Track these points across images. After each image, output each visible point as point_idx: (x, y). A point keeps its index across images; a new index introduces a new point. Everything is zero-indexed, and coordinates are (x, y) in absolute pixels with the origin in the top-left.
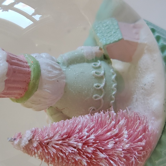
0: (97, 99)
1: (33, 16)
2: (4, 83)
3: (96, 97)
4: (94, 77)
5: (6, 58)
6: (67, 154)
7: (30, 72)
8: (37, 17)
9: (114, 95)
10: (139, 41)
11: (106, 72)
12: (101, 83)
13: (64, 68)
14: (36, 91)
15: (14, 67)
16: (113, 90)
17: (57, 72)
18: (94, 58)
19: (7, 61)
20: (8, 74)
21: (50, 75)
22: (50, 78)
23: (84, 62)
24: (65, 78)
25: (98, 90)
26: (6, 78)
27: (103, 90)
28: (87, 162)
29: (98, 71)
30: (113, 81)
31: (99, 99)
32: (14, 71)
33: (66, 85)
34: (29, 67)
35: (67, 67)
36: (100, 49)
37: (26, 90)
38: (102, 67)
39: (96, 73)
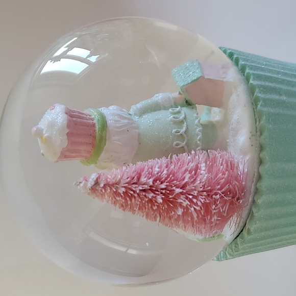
0: (178, 147)
1: (88, 59)
2: (66, 137)
3: (177, 145)
4: (172, 123)
5: (64, 110)
6: (138, 192)
7: (95, 124)
8: (93, 59)
9: (199, 140)
10: (225, 80)
11: (187, 117)
12: (182, 128)
13: (136, 118)
14: (105, 145)
15: (74, 119)
16: (198, 135)
17: (126, 121)
18: (173, 104)
19: (66, 113)
20: (68, 126)
21: (117, 125)
22: (118, 128)
23: (160, 110)
24: (137, 128)
25: (178, 136)
26: (67, 131)
27: (185, 135)
28: (162, 198)
29: (176, 116)
30: (197, 126)
31: (181, 146)
32: (76, 124)
33: (139, 135)
34: (93, 120)
35: (140, 116)
36: (180, 93)
37: (93, 145)
38: (182, 112)
39: (174, 118)
